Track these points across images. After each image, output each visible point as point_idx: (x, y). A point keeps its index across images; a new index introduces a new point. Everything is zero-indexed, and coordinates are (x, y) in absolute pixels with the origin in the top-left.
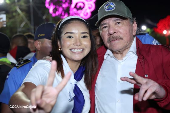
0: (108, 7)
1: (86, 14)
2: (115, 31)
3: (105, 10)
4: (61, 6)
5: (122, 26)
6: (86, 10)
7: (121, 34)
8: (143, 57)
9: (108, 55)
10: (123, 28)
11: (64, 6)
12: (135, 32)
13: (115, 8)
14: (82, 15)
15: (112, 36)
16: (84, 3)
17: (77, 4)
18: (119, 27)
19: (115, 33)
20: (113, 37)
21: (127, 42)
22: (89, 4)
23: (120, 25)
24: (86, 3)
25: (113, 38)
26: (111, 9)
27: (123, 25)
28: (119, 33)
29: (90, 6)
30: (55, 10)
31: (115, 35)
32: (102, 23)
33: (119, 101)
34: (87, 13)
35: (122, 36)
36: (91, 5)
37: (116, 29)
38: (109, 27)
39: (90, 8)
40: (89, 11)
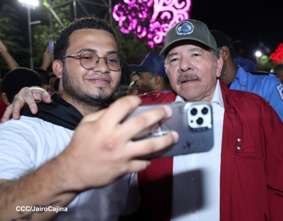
0: (182, 28)
2: (190, 67)
3: (177, 32)
4: (137, 16)
5: (201, 60)
7: (199, 72)
8: (233, 110)
10: (202, 62)
11: (141, 16)
13: (193, 31)
15: (184, 73)
16: (171, 13)
17: (161, 13)
18: (197, 61)
19: (189, 69)
21: (207, 87)
23: (198, 58)
24: (175, 12)
25: (186, 77)
26: (187, 32)
27: (203, 58)
28: (195, 69)
29: (181, 17)
30: (127, 22)
31: (189, 72)
32: (171, 52)
35: (199, 75)
36: (183, 15)
37: (192, 63)
38: (182, 59)
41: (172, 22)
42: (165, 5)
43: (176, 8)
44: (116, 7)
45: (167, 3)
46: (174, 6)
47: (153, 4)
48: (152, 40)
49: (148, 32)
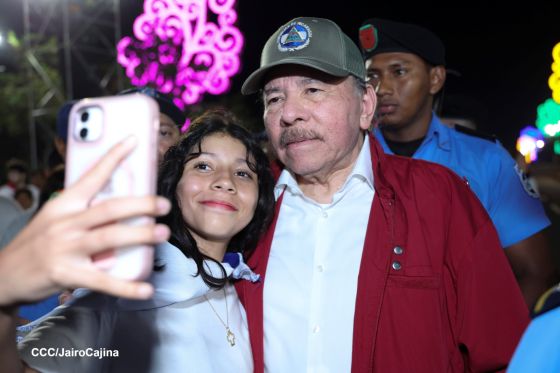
1: (216, 81)
2: (300, 115)
4: (157, 59)
5: (323, 101)
6: (217, 72)
7: (318, 126)
8: (390, 191)
9: (286, 187)
11: (164, 60)
12: (371, 118)
13: (308, 41)
14: (207, 84)
16: (212, 56)
17: (195, 56)
18: (316, 103)
19: (300, 119)
20: (295, 132)
21: (338, 151)
22: (224, 58)
23: (317, 96)
24: (218, 55)
27: (327, 96)
28: (312, 120)
29: (227, 63)
30: (140, 70)
31: (300, 126)
32: (267, 87)
33: (317, 331)
34: (220, 81)
35: (320, 130)
36: (230, 60)
38: (286, 99)
39: (226, 68)
40: (224, 75)
41: (212, 71)
42: (201, 42)
43: (220, 49)
44: (124, 43)
45: (206, 38)
46: (216, 46)
47: (183, 40)
48: (180, 97)
49: (175, 86)
